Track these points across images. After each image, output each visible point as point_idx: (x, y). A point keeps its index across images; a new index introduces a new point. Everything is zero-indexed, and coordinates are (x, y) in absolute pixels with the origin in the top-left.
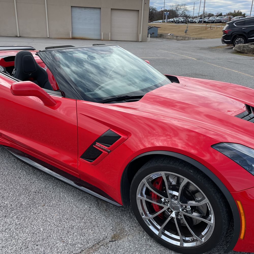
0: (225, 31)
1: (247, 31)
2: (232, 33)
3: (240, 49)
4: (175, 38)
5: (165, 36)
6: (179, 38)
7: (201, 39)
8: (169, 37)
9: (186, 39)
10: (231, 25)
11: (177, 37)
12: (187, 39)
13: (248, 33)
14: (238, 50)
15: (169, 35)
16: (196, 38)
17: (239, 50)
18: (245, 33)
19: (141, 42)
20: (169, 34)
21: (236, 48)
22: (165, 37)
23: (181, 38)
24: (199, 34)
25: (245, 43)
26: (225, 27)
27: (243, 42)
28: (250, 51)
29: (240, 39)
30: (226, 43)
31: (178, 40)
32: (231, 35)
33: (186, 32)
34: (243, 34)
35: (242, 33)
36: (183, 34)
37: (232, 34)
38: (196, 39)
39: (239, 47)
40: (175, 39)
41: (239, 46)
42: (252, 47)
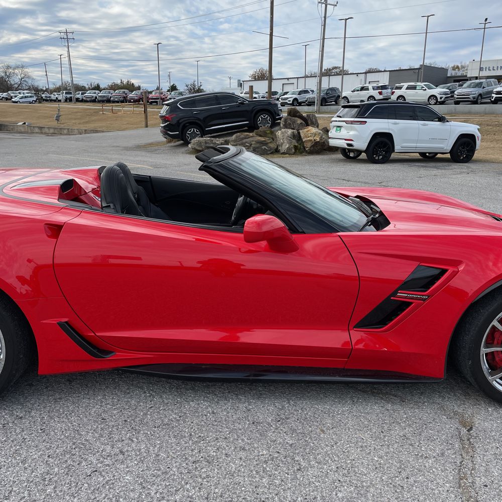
0: (167, 118)
1: (201, 117)
2: (180, 119)
3: (201, 146)
4: (37, 130)
5: (12, 127)
6: (46, 130)
7: (96, 131)
8: (23, 130)
9: (63, 133)
10: (173, 107)
11: (41, 128)
12: (65, 132)
13: (205, 118)
14: (198, 148)
15: (20, 126)
16: (85, 130)
17: (200, 149)
18: (199, 119)
20: (20, 124)
21: (194, 144)
22: (12, 129)
23: (52, 131)
24: (87, 122)
25: (202, 137)
26: (164, 110)
27: (198, 134)
29: (194, 130)
30: (173, 137)
31: (47, 134)
32: (178, 123)
33: (57, 120)
34: (197, 121)
35: (194, 121)
36: (54, 123)
37: (180, 121)
38: (86, 132)
39: (199, 144)
40: (37, 133)
41: (199, 141)
42: (218, 142)
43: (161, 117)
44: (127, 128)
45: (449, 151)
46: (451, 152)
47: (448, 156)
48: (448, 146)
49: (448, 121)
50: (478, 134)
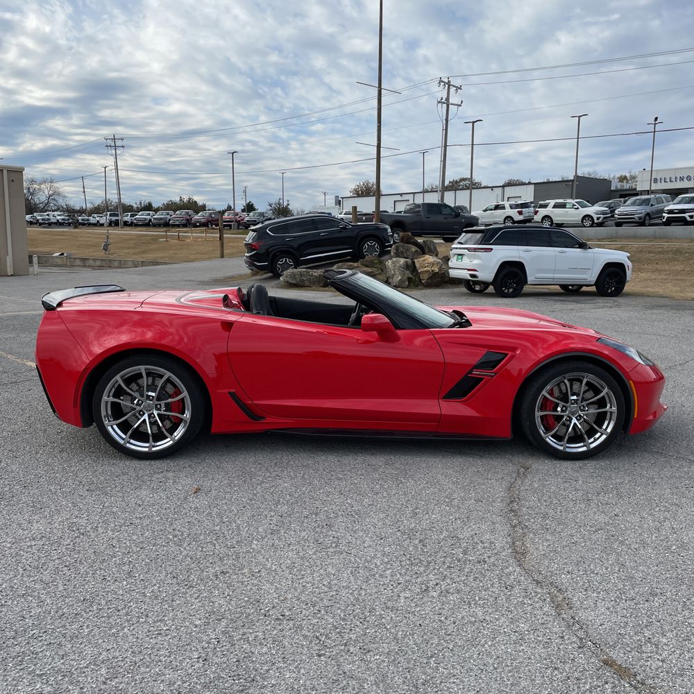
0: (254, 246)
1: (295, 245)
2: (269, 248)
3: (295, 279)
4: (78, 262)
5: (45, 259)
6: (91, 262)
7: (157, 263)
8: (60, 262)
9: (112, 265)
10: (261, 233)
11: (84, 260)
12: (116, 264)
13: (300, 246)
14: (292, 282)
15: (56, 257)
16: (142, 262)
17: (294, 282)
18: (292, 247)
19: (11, 275)
20: (57, 254)
21: (287, 277)
22: (46, 261)
23: (98, 263)
24: (143, 252)
25: (296, 268)
26: (250, 237)
27: (292, 265)
28: (314, 283)
29: (286, 260)
30: (261, 268)
31: (93, 268)
32: (267, 253)
33: (105, 249)
34: (290, 249)
35: (286, 249)
36: (101, 254)
37: (270, 250)
38: (143, 264)
39: (293, 276)
40: (78, 266)
41: (292, 273)
42: (316, 274)
43: (246, 245)
44: (196, 259)
45: (593, 283)
46: (597, 284)
47: (593, 289)
48: (592, 276)
49: (590, 248)
50: (628, 263)
